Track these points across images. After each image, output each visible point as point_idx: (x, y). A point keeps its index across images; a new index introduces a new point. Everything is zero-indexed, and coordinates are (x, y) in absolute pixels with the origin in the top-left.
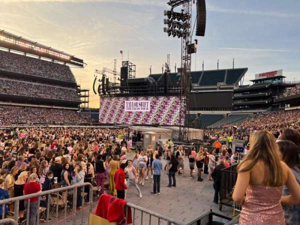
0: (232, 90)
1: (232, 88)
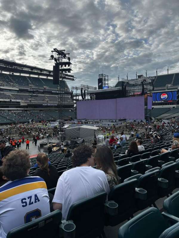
0: (176, 90)
1: (177, 88)
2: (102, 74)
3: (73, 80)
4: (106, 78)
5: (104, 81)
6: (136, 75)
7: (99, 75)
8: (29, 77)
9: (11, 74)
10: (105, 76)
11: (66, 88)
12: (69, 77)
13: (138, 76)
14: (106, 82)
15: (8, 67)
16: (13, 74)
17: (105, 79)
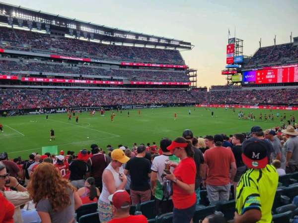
2: (234, 38)
3: (190, 48)
4: (240, 44)
5: (236, 48)
6: (291, 37)
7: (229, 39)
8: (133, 48)
9: (112, 44)
10: (238, 40)
11: (180, 61)
12: (184, 45)
13: (294, 38)
14: (240, 50)
15: (108, 35)
16: (114, 43)
17: (238, 45)
